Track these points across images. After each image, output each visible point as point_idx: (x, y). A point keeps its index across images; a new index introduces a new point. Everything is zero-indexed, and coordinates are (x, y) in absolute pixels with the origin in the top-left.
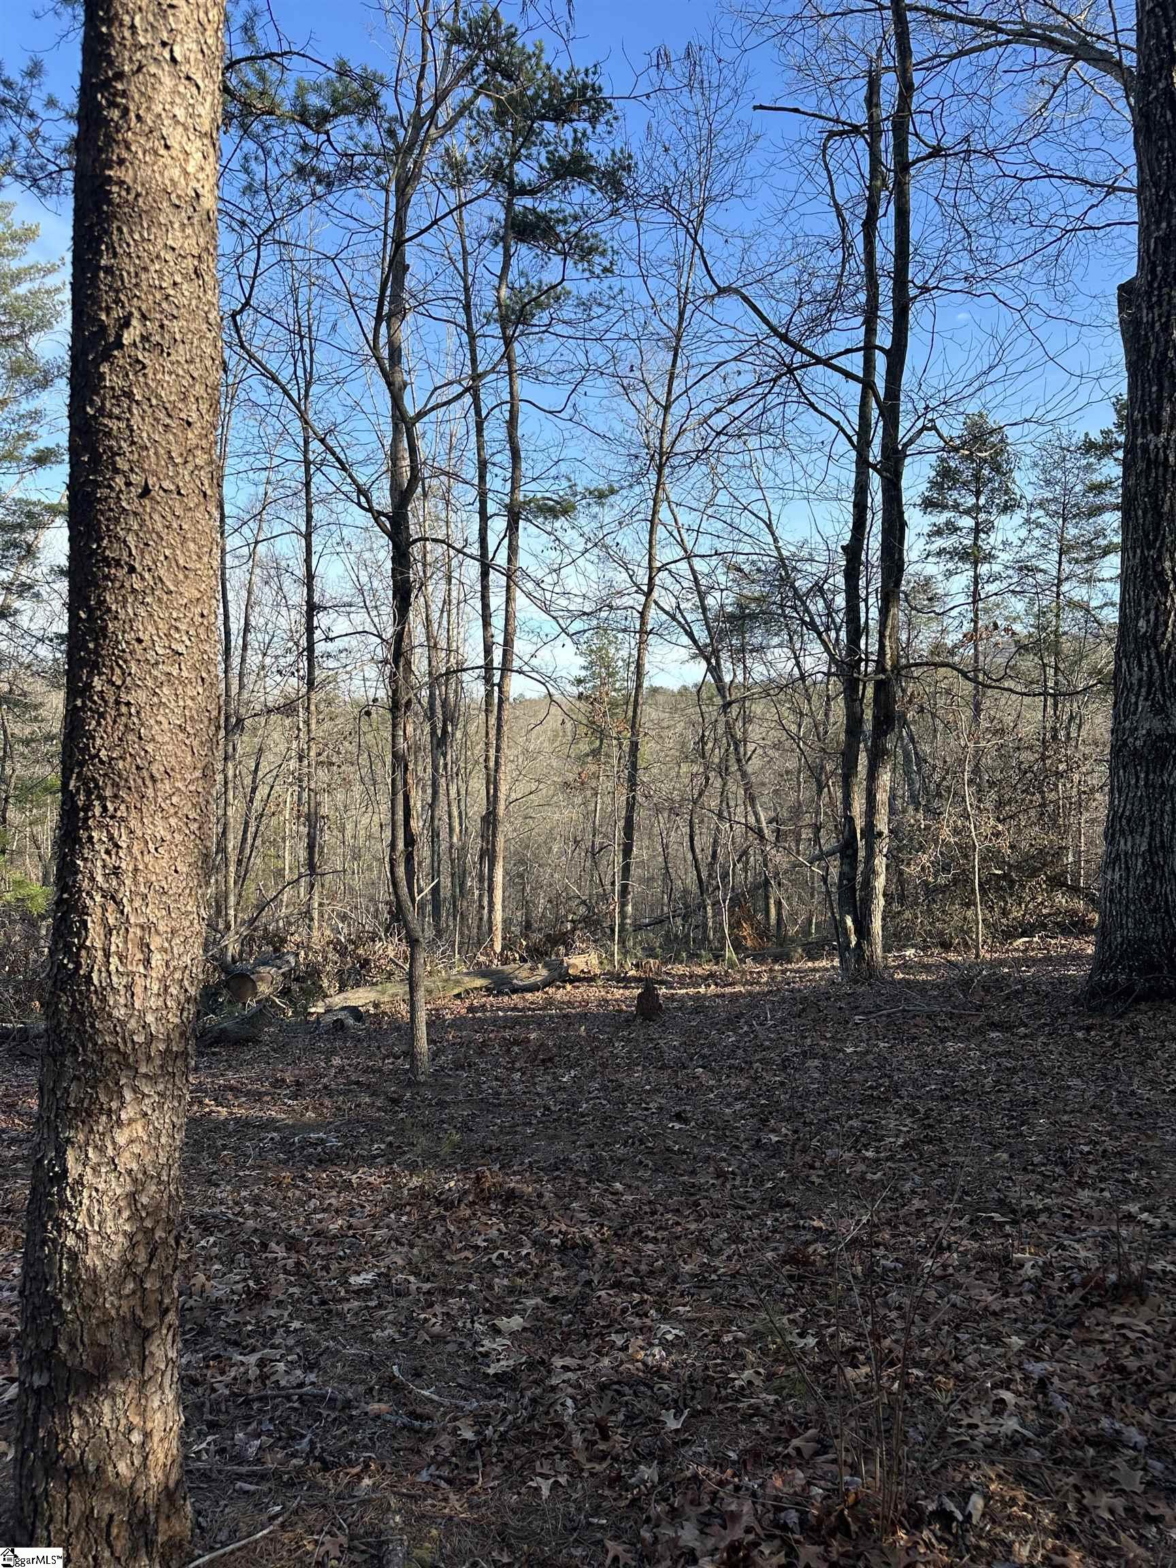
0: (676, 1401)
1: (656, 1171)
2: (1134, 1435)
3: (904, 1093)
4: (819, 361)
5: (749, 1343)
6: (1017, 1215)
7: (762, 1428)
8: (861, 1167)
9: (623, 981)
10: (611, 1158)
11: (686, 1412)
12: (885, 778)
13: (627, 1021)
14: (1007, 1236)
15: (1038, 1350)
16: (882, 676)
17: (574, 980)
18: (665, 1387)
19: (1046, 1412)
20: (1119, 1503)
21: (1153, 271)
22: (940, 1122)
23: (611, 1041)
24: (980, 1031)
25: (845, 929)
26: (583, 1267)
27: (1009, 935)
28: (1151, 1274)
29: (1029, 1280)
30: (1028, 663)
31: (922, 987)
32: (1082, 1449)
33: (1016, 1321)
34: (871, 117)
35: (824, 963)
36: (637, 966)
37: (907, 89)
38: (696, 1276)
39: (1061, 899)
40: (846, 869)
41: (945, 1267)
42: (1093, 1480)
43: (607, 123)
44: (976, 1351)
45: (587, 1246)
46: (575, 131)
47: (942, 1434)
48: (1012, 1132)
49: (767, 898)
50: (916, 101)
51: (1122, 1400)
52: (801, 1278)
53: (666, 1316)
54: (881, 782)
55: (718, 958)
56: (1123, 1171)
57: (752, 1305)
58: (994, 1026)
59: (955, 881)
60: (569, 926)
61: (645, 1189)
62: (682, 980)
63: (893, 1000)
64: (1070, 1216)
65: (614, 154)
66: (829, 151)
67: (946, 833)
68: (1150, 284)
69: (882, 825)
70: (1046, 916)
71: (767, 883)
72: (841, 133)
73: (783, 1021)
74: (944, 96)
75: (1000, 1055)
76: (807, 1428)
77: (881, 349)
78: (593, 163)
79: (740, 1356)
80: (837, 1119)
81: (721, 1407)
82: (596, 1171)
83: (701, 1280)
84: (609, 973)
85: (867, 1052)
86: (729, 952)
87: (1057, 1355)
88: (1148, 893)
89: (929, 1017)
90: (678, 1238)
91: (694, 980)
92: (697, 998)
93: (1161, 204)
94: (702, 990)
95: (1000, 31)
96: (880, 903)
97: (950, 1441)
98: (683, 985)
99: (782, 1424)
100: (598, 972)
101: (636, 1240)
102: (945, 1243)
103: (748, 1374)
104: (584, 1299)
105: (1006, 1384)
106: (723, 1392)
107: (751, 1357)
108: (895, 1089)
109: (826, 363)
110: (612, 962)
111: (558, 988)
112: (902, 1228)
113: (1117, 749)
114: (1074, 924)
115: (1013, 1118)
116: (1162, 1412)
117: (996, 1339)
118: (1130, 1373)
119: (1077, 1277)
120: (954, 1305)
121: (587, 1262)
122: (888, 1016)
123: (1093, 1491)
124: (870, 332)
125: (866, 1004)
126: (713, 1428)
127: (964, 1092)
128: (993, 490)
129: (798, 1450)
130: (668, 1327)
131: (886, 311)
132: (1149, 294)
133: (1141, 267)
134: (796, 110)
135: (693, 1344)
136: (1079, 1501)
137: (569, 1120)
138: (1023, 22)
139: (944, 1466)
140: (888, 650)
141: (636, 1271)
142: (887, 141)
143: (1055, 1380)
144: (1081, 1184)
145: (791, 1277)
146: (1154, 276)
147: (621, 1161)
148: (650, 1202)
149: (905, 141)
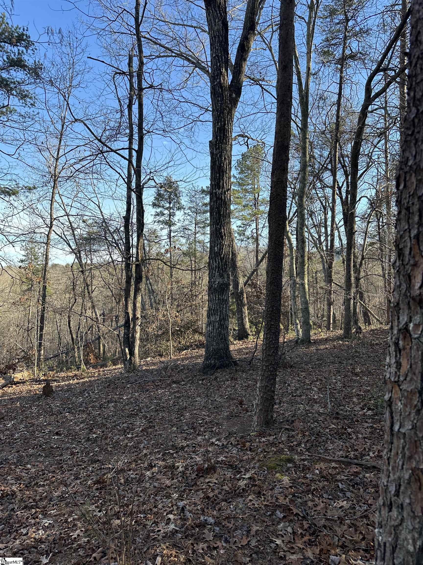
0: (47, 551)
1: (46, 457)
2: (211, 520)
3: (143, 411)
4: (112, 151)
5: (78, 519)
6: (178, 449)
7: (81, 553)
8: (126, 441)
9: (38, 381)
10: (27, 455)
11: (51, 555)
12: (139, 299)
13: (38, 398)
14: (174, 458)
15: (182, 497)
16: (137, 263)
17: (16, 383)
18: (43, 546)
19: (184, 519)
20: (205, 545)
21: (217, 138)
22: (155, 420)
23: (31, 406)
24: (170, 385)
25: (126, 353)
26: (10, 503)
27: (180, 350)
28: (218, 462)
29: (180, 472)
30: (187, 259)
31: (151, 372)
32: (194, 529)
33: (175, 488)
34: (130, 69)
35: (119, 366)
36: (44, 375)
37: (141, 64)
38: (60, 496)
39: (197, 337)
40: (126, 331)
41: (153, 473)
42: (198, 540)
43: (32, 50)
44: (162, 502)
45: (13, 494)
46: (19, 50)
47: (148, 536)
48: (178, 420)
49: (99, 343)
50: (145, 68)
51: (208, 508)
52: (101, 489)
53: (45, 515)
54: (138, 300)
55: (78, 368)
56: (211, 428)
57: (81, 503)
58: (174, 382)
59: (163, 333)
60: (17, 360)
61: (40, 466)
62: (63, 379)
63: (142, 377)
64: (195, 447)
65: (35, 62)
66: (115, 79)
67: (160, 316)
68: (216, 142)
69: (139, 315)
70: (192, 343)
71: (99, 338)
72: (120, 73)
73: (101, 390)
74: (154, 68)
75: (175, 392)
76: (99, 548)
77: (135, 150)
78: (26, 64)
79: (75, 525)
80: (118, 425)
81: (66, 548)
82: (20, 462)
83: (62, 498)
84: (33, 379)
85: (131, 398)
86: (83, 366)
87: (188, 497)
88: (220, 333)
89: (153, 382)
90: (53, 483)
91: (68, 378)
92: (69, 385)
93: (219, 117)
94: (71, 382)
95: (173, 52)
96: (138, 342)
97: (151, 539)
98: (63, 380)
99: (89, 549)
100: (27, 379)
101: (35, 487)
102: (153, 464)
103: (78, 532)
104: (10, 517)
105: (170, 512)
106: (67, 542)
107: (79, 525)
108: (140, 410)
109: (115, 151)
110: (34, 374)
111: (9, 387)
112: (139, 462)
113: (210, 288)
114: (201, 345)
115: (179, 414)
116: (220, 509)
117: (168, 496)
118: (211, 498)
119: (195, 468)
120: (155, 487)
121: (13, 501)
122: (139, 383)
123: (197, 544)
124: (131, 143)
125: (132, 380)
126: (62, 558)
127: (164, 407)
128: (175, 202)
129: (95, 558)
130: (46, 521)
131: (136, 137)
132: (216, 145)
133: (213, 136)
134: (103, 62)
135: (56, 525)
136: (193, 549)
137: (9, 443)
138: (180, 51)
139: (148, 549)
140: (140, 254)
141: (34, 500)
142: (135, 80)
143: (187, 507)
144: (198, 435)
145: (97, 489)
146: (217, 140)
147: (31, 455)
148: (42, 470)
149: (141, 81)
